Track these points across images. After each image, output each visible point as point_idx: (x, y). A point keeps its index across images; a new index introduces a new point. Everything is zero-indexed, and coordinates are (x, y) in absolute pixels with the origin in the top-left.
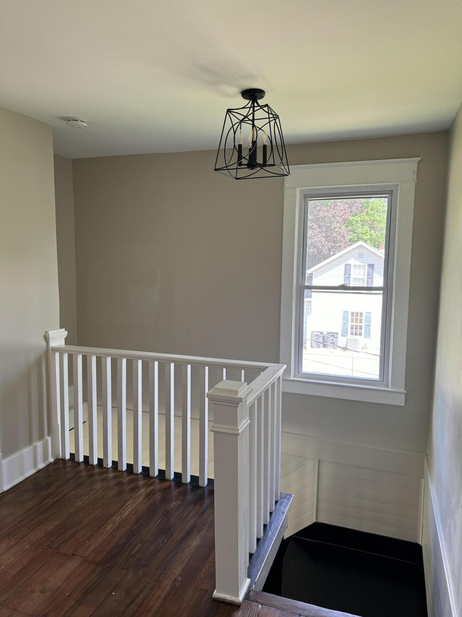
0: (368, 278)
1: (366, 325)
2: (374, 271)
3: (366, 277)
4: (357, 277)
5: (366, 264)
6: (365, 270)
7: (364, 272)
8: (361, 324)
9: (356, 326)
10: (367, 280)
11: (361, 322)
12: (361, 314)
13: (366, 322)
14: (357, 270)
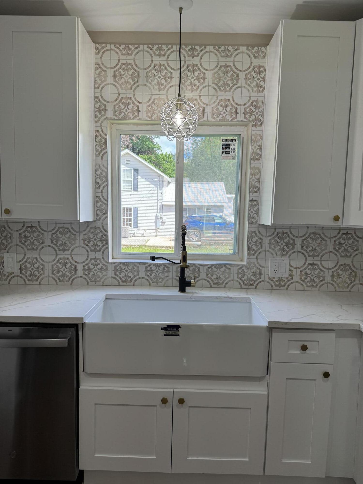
0: (134, 180)
1: (134, 218)
2: (139, 174)
3: (132, 180)
4: (126, 179)
5: (133, 169)
6: (132, 174)
7: (131, 175)
8: (130, 217)
9: (127, 219)
10: (134, 181)
11: (130, 215)
12: (130, 209)
13: (134, 215)
14: (126, 174)
